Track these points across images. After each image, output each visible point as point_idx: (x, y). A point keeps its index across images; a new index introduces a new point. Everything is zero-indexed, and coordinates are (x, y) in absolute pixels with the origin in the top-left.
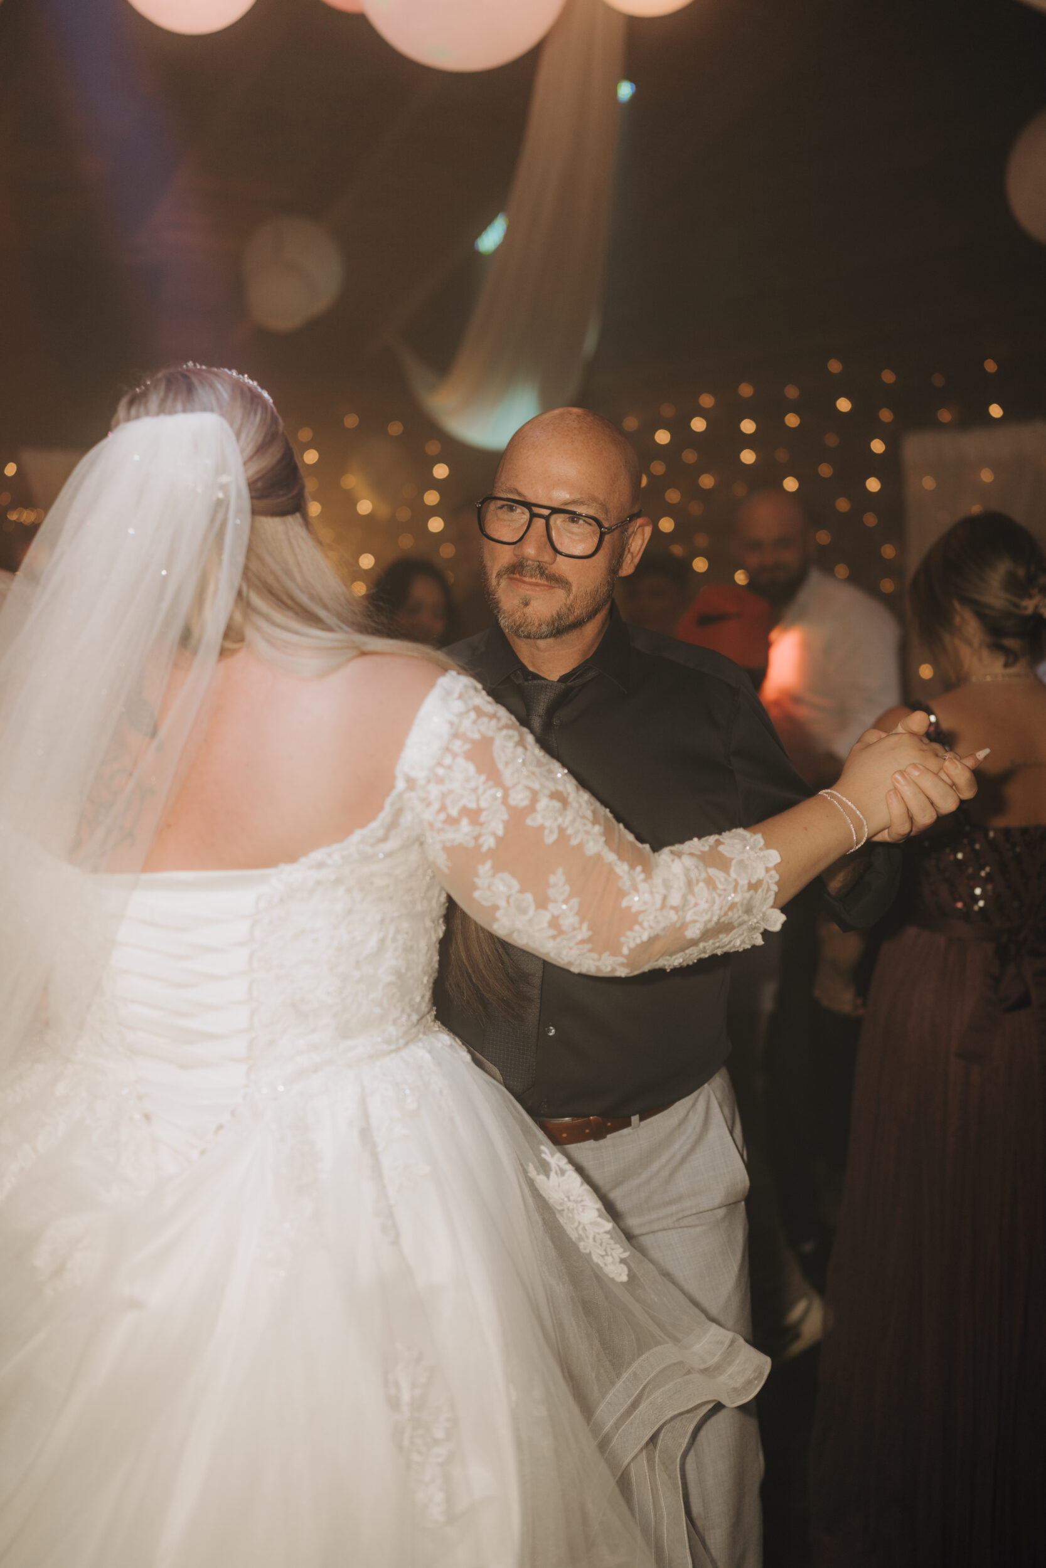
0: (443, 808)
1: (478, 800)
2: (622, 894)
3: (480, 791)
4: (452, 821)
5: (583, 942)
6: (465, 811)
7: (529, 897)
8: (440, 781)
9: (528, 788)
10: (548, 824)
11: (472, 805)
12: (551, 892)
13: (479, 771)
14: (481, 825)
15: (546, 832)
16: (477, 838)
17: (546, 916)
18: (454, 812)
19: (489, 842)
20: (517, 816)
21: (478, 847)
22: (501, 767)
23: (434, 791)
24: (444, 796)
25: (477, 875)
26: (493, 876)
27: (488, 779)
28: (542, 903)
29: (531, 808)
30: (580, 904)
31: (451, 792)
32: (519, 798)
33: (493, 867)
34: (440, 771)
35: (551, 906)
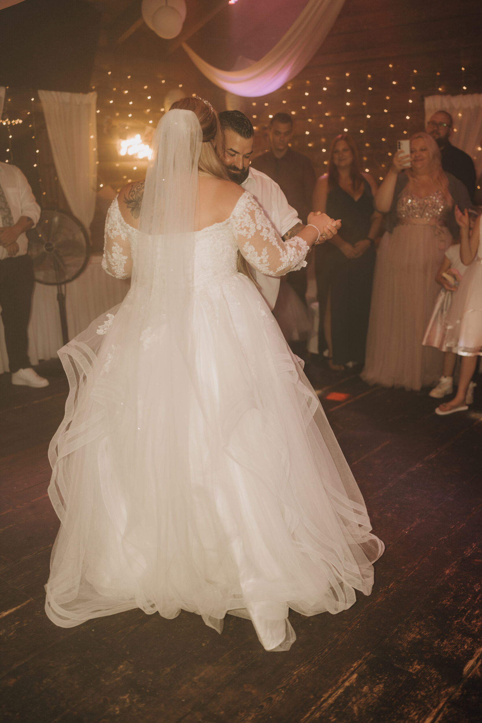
0: (241, 225)
1: (249, 226)
2: (280, 257)
3: (250, 223)
4: (242, 229)
5: (267, 267)
6: (245, 227)
7: (257, 253)
8: (242, 218)
9: (261, 225)
10: (265, 235)
11: (248, 226)
12: (263, 253)
13: (251, 218)
14: (249, 232)
15: (264, 238)
16: (247, 234)
17: (259, 258)
18: (243, 227)
19: (249, 237)
20: (258, 232)
21: (246, 237)
22: (256, 219)
23: (240, 220)
24: (241, 222)
25: (245, 244)
26: (249, 245)
27: (253, 221)
28: (260, 255)
29: (261, 231)
30: (269, 257)
31: (243, 222)
32: (259, 228)
33: (250, 243)
34: (242, 216)
35: (262, 256)
